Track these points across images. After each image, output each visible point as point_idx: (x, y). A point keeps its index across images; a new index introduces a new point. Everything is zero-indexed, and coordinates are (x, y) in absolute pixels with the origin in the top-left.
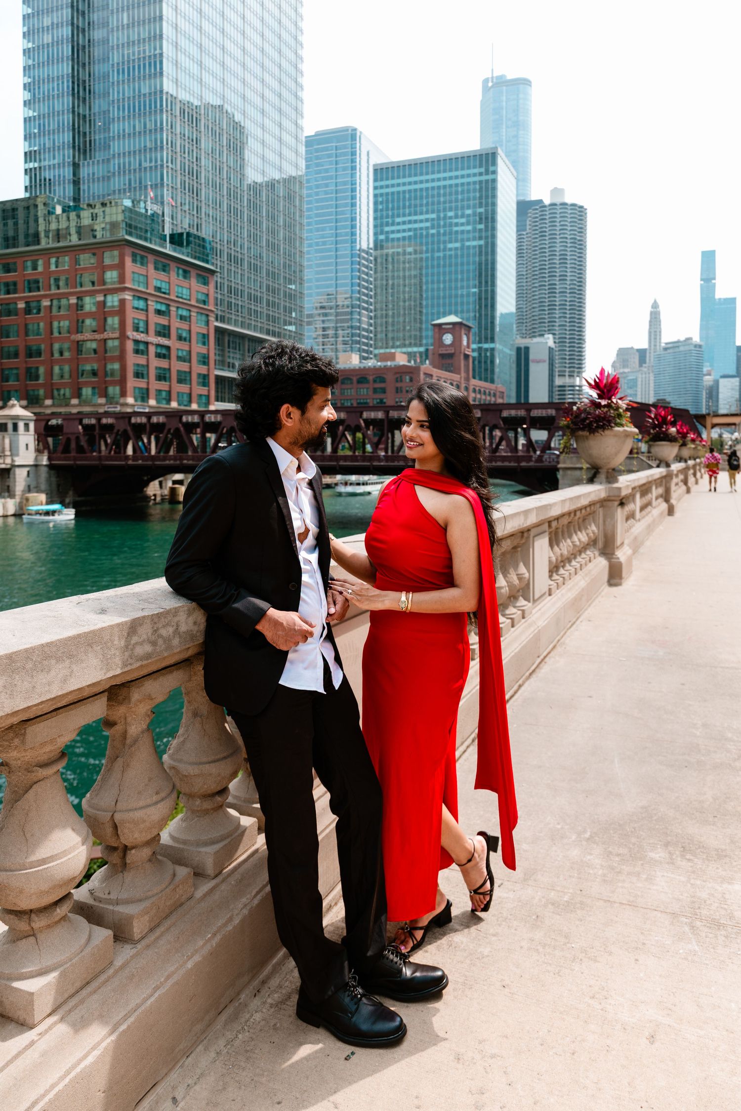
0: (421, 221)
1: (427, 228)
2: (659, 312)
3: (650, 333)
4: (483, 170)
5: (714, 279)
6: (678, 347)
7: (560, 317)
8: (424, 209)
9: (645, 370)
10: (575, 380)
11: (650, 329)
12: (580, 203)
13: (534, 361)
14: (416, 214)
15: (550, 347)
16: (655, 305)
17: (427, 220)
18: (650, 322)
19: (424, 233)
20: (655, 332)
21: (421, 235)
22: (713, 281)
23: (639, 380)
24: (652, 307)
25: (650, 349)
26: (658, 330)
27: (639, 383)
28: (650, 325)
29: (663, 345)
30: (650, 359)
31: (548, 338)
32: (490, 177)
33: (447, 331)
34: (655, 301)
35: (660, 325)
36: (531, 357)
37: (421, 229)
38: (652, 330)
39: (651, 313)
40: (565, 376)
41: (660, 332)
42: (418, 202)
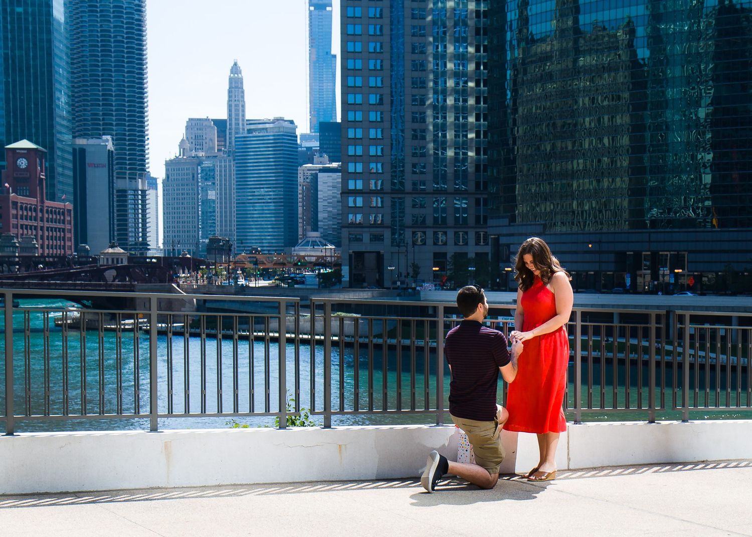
2: (242, 79)
6: (265, 129)
10: (137, 182)
11: (229, 101)
15: (109, 150)
16: (235, 69)
18: (230, 92)
20: (236, 106)
22: (328, 9)
24: (232, 72)
25: (230, 120)
26: (241, 104)
27: (218, 173)
28: (230, 97)
30: (231, 128)
31: (107, 141)
33: (22, 156)
34: (235, 64)
35: (243, 97)
36: (88, 160)
38: (233, 104)
39: (231, 80)
40: (125, 178)
41: (243, 106)
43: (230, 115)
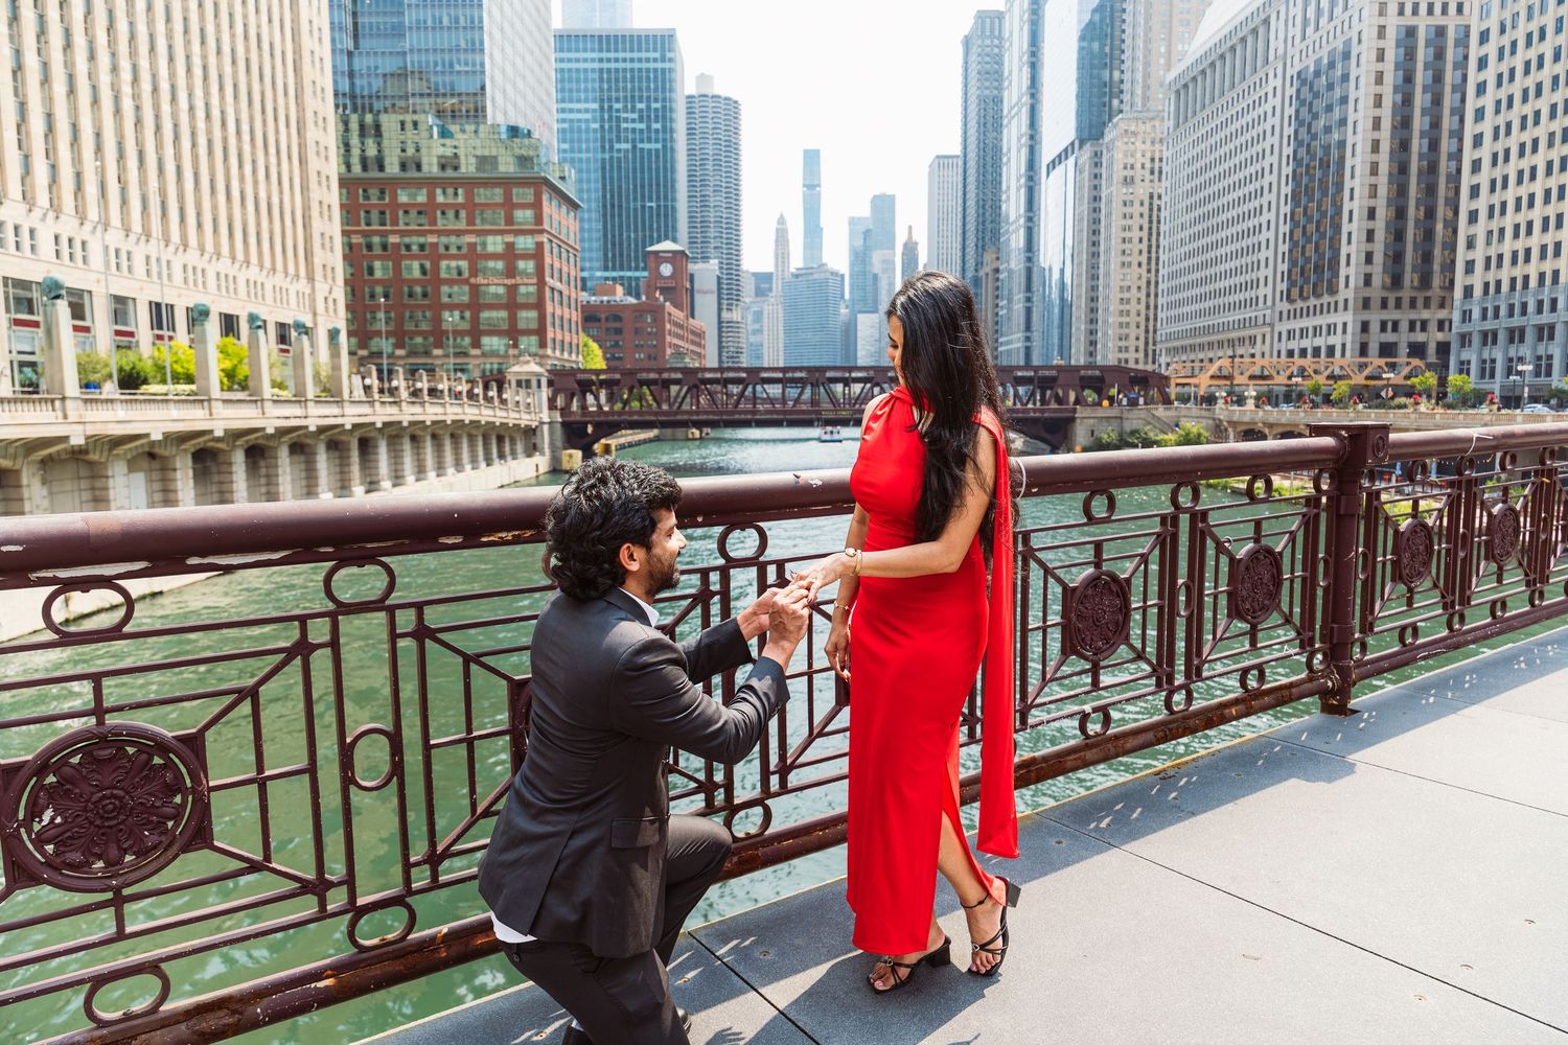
0: (579, 111)
1: (587, 121)
2: (787, 230)
3: (776, 255)
4: (657, 55)
5: (819, 186)
6: (812, 274)
7: (715, 238)
8: (582, 96)
9: (772, 300)
10: (733, 314)
11: (776, 248)
12: (735, 98)
13: (699, 292)
14: (571, 101)
15: (718, 276)
16: (782, 221)
17: (587, 111)
18: (777, 241)
19: (583, 126)
20: (782, 253)
21: (580, 130)
22: (819, 189)
23: (765, 313)
24: (778, 223)
25: (776, 274)
26: (785, 252)
27: (765, 315)
28: (776, 245)
29: (793, 270)
30: (777, 285)
31: (715, 264)
32: (667, 65)
33: (666, 260)
34: (782, 216)
35: (788, 245)
36: (697, 286)
37: (579, 121)
38: (779, 251)
39: (777, 230)
41: (788, 254)
42: (574, 86)
43: (777, 266)
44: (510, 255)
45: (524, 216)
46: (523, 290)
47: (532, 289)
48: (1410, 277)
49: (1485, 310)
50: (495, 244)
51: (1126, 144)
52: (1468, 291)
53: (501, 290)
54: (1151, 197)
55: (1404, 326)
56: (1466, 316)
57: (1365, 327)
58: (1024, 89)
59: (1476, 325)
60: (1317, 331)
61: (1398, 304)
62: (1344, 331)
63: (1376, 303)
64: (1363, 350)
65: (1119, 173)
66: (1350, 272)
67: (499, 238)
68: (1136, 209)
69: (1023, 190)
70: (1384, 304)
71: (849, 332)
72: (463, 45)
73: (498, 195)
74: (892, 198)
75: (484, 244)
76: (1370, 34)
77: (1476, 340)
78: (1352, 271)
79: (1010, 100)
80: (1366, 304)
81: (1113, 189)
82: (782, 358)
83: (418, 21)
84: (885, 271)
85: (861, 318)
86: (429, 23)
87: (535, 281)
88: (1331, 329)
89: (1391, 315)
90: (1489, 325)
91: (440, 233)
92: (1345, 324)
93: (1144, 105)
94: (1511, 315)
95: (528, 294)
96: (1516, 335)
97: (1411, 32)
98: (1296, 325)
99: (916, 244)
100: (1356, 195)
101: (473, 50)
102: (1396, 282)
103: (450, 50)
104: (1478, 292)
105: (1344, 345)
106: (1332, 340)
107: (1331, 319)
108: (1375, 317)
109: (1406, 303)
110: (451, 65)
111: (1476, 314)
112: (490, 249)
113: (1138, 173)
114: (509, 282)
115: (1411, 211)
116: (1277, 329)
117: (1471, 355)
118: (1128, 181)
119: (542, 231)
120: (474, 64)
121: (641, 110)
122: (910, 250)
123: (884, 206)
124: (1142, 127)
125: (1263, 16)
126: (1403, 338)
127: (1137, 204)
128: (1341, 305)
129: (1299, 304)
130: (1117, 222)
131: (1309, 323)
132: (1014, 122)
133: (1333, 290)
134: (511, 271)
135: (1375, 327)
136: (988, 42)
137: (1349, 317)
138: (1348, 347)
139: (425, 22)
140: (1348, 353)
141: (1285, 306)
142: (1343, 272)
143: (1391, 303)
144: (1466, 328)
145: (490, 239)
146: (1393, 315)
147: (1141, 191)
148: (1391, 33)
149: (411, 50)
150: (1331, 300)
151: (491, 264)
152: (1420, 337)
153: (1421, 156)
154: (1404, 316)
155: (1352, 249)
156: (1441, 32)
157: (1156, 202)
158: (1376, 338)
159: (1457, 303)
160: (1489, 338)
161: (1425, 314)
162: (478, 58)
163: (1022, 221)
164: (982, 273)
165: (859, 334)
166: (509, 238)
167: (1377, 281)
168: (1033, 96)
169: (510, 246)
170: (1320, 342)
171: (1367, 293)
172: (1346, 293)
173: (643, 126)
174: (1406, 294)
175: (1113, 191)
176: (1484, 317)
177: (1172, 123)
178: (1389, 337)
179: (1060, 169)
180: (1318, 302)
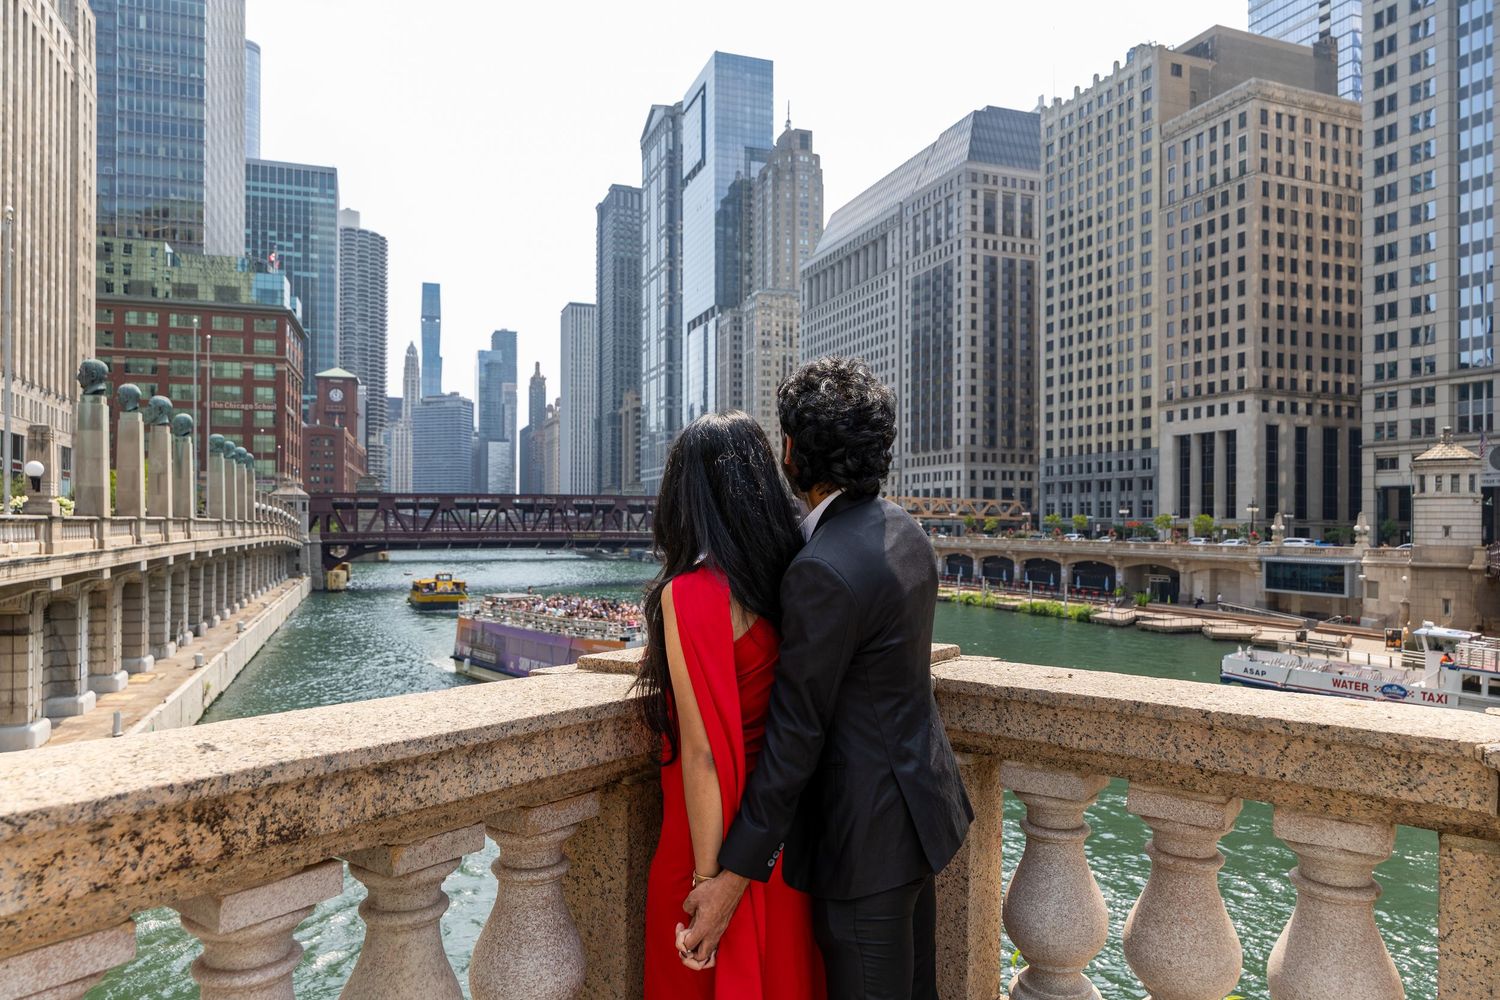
3: (406, 382)
6: (443, 402)
9: (402, 425)
12: (382, 234)
18: (406, 369)
20: (414, 381)
23: (394, 437)
25: (407, 401)
26: (417, 380)
27: (394, 440)
29: (422, 398)
30: (406, 410)
32: (327, 200)
33: (337, 386)
38: (410, 379)
43: (405, 393)
44: (248, 382)
45: (265, 346)
46: (260, 415)
47: (270, 415)
48: (1001, 440)
49: (1062, 467)
50: (233, 370)
51: (762, 315)
52: (1049, 453)
53: (237, 415)
54: (784, 358)
55: (999, 475)
56: (1049, 471)
57: (973, 474)
58: (663, 257)
59: (1056, 478)
60: (937, 476)
61: (994, 460)
62: (959, 478)
63: (979, 457)
64: (973, 493)
65: (757, 339)
66: (961, 432)
67: (237, 366)
68: (773, 368)
69: (663, 343)
70: (985, 459)
71: (480, 458)
72: (180, 176)
73: (238, 324)
74: (513, 335)
75: (221, 370)
76: (966, 260)
77: (1057, 488)
78: (962, 432)
79: (649, 264)
80: (973, 457)
81: (754, 350)
82: (410, 486)
83: (131, 149)
84: (508, 402)
85: (492, 445)
86: (143, 151)
87: (274, 407)
88: (948, 475)
89: (990, 467)
90: (1066, 478)
91: (172, 357)
92: (959, 473)
93: (774, 284)
94: (1081, 471)
95: (266, 419)
96: (1086, 487)
97: (993, 261)
98: (920, 471)
99: (544, 379)
100: (963, 375)
101: (191, 183)
102: (992, 443)
103: (165, 180)
104: (1056, 454)
105: (959, 489)
106: (949, 484)
107: (948, 467)
108: (980, 468)
109: (999, 458)
110: (166, 193)
111: (1056, 470)
112: (227, 374)
113: (774, 339)
114: (246, 407)
115: (999, 391)
116: (904, 473)
117: (1054, 499)
118: (765, 345)
119: (284, 361)
120: (193, 196)
121: (297, 240)
122: (538, 384)
123: (505, 341)
124: (775, 303)
125: (880, 233)
126: (999, 485)
127: (773, 364)
128: (955, 457)
129: (921, 455)
130: (757, 378)
131: (931, 470)
132: (654, 284)
133: (948, 445)
134: (248, 397)
135: (979, 475)
136: (622, 211)
137: (961, 467)
138: (962, 489)
139: (138, 150)
140: (962, 495)
141: (909, 456)
142: (955, 432)
143: (990, 458)
144: (1049, 480)
145: (227, 365)
146: (993, 467)
147: (777, 353)
148: (980, 260)
149: (121, 175)
150: (948, 453)
151: (227, 389)
152: (1009, 484)
153: (1004, 351)
154: (998, 468)
155: (961, 416)
156: (1012, 263)
157: (788, 363)
158: (981, 484)
159: (1042, 461)
160: (1066, 487)
161: (1012, 467)
162: (196, 190)
163: (663, 368)
164: (622, 411)
165: (490, 461)
166: (249, 366)
167: (979, 440)
168: (671, 264)
169: (248, 373)
170: (939, 485)
171: (973, 449)
172: (956, 449)
173: (299, 255)
174: (999, 451)
175: (752, 352)
176: (1062, 473)
177: (806, 303)
178: (989, 483)
179: (700, 330)
180: (937, 454)
